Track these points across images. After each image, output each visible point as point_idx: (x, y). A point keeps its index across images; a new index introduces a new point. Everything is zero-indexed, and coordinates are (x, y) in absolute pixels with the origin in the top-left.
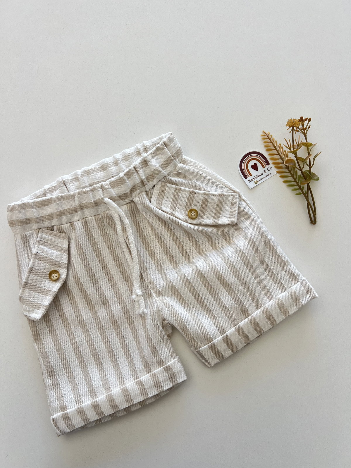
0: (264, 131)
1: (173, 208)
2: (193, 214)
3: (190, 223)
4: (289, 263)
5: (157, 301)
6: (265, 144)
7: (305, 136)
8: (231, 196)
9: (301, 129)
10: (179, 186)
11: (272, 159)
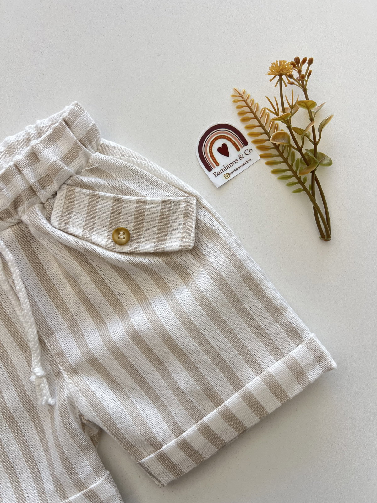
0: (236, 88)
1: (89, 227)
2: (122, 235)
3: (118, 251)
4: (285, 310)
5: (70, 385)
6: (238, 110)
7: (305, 90)
8: (184, 202)
9: (297, 81)
10: (96, 190)
11: (251, 135)
